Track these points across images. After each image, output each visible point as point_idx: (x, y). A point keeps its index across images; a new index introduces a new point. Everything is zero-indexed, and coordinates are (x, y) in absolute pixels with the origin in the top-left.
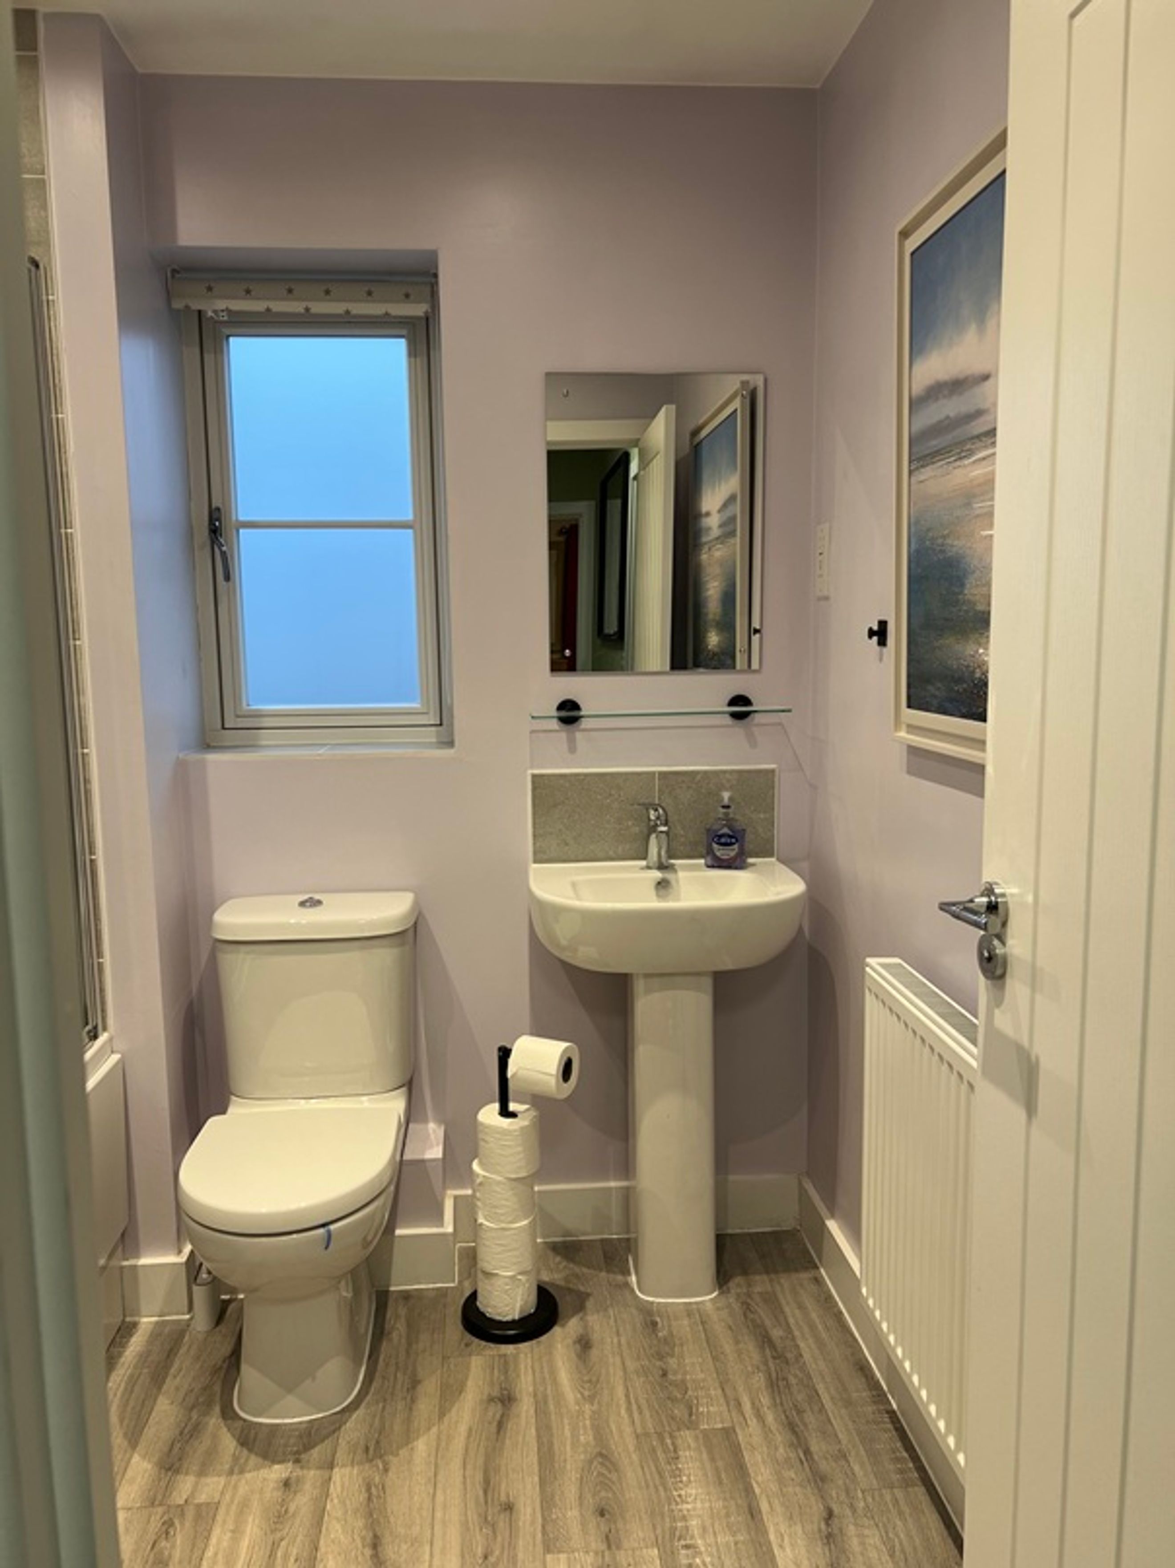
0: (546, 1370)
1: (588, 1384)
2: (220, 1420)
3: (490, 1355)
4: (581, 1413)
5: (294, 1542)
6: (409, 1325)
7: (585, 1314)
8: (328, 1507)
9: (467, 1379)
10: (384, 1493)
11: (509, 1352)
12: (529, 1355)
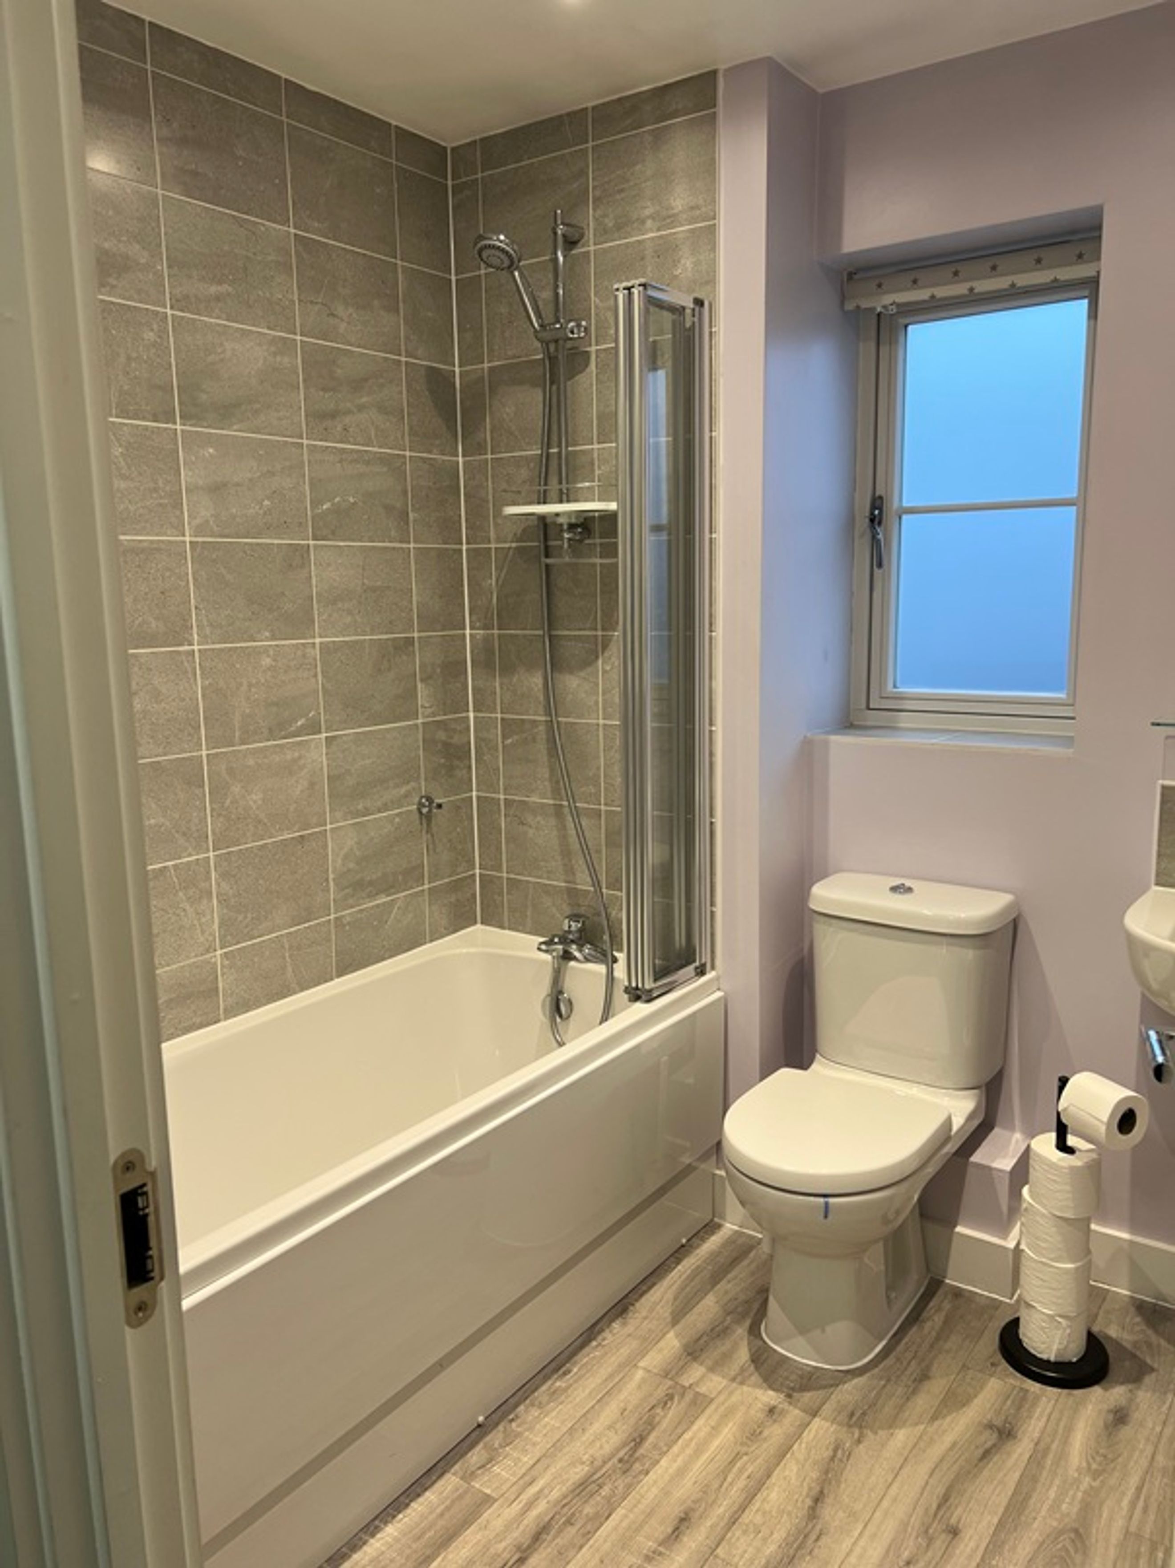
0: (1062, 1424)
1: (1102, 1458)
2: (746, 1334)
3: (1011, 1384)
4: (1077, 1481)
5: (755, 1461)
6: (946, 1322)
7: (1139, 1388)
8: (796, 1447)
9: (976, 1396)
10: (848, 1460)
11: (1032, 1389)
12: (1053, 1402)
